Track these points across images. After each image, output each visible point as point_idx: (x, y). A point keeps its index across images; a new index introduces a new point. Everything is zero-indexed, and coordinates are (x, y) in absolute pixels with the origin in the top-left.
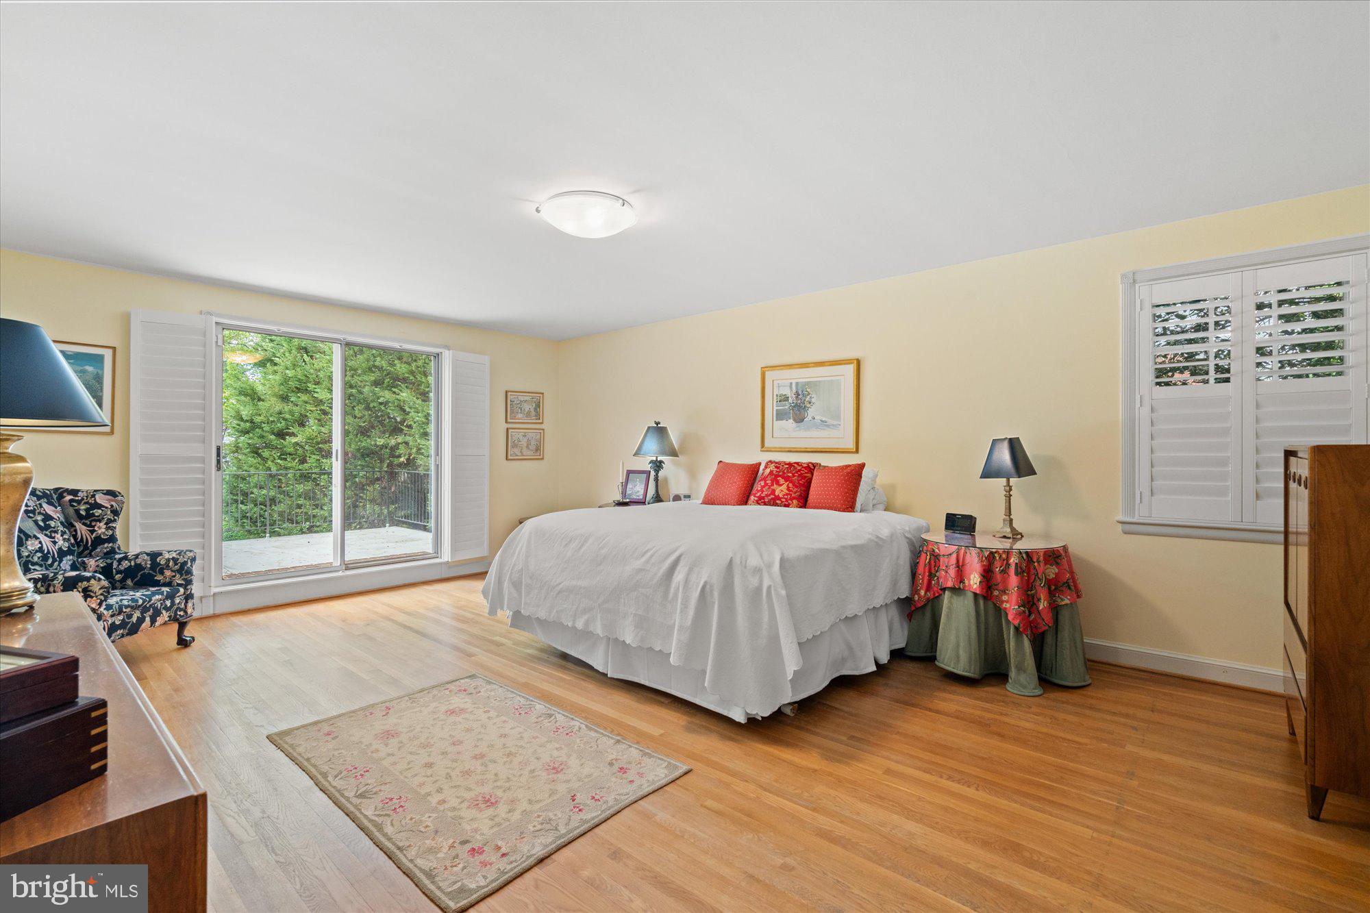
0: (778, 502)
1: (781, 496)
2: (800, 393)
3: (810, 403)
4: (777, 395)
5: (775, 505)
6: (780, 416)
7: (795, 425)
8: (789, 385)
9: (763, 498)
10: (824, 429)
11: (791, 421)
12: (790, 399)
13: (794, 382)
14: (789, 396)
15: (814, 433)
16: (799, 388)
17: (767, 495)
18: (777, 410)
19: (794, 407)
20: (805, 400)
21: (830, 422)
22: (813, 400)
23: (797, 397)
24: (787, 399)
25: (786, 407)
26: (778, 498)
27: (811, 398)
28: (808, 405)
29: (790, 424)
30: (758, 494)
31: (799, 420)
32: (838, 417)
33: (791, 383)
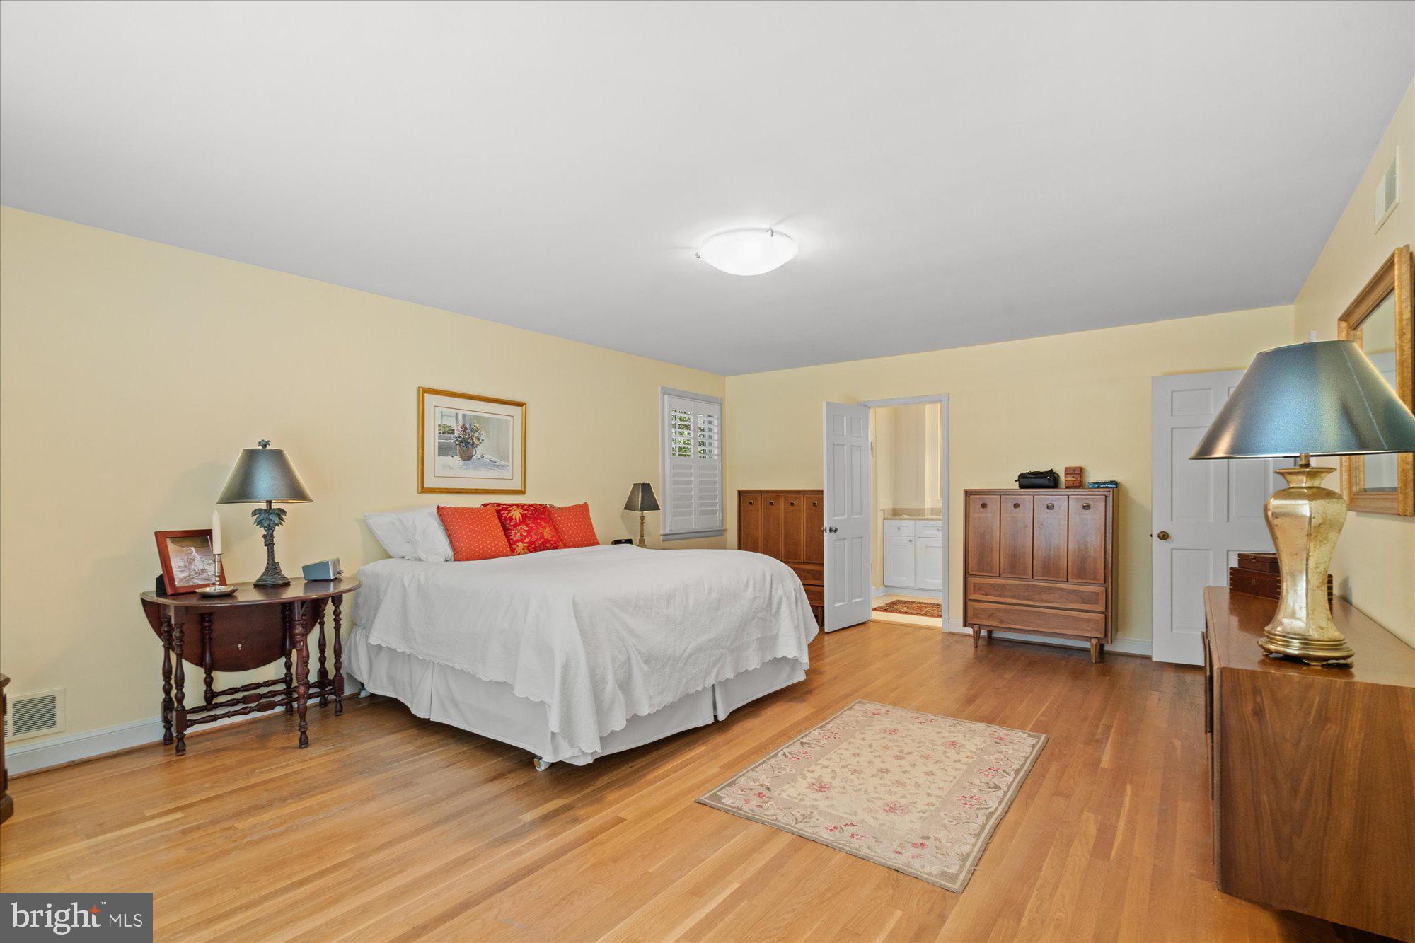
0: (548, 545)
1: (549, 538)
2: (468, 426)
3: (479, 439)
4: (439, 425)
5: (545, 549)
6: (443, 450)
7: (461, 462)
8: (454, 415)
9: (534, 543)
10: (494, 470)
11: (458, 458)
12: (456, 432)
13: (461, 413)
14: (455, 428)
15: (483, 473)
16: (466, 421)
17: (537, 540)
18: (439, 443)
19: (461, 442)
20: (473, 436)
21: (500, 462)
22: (482, 437)
23: (464, 431)
24: (452, 432)
25: (452, 441)
26: (548, 541)
27: (479, 434)
28: (477, 442)
29: (456, 461)
30: (527, 540)
31: (467, 457)
32: (505, 457)
33: (457, 414)
